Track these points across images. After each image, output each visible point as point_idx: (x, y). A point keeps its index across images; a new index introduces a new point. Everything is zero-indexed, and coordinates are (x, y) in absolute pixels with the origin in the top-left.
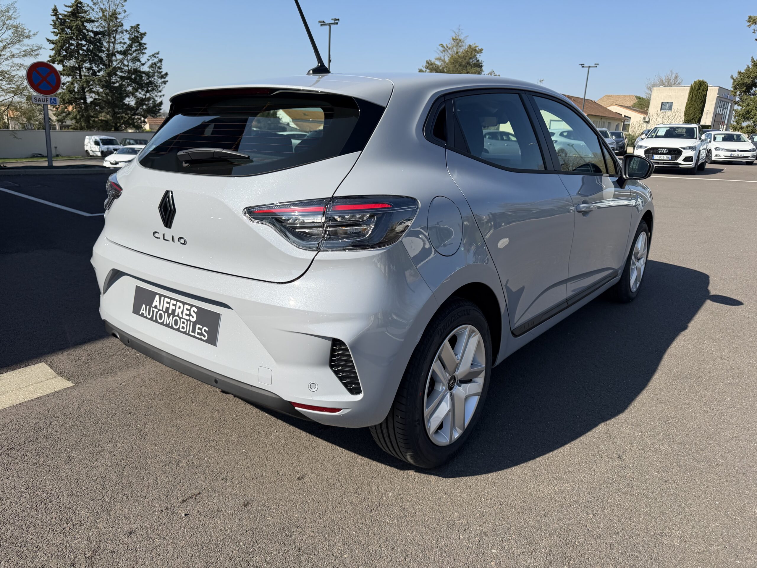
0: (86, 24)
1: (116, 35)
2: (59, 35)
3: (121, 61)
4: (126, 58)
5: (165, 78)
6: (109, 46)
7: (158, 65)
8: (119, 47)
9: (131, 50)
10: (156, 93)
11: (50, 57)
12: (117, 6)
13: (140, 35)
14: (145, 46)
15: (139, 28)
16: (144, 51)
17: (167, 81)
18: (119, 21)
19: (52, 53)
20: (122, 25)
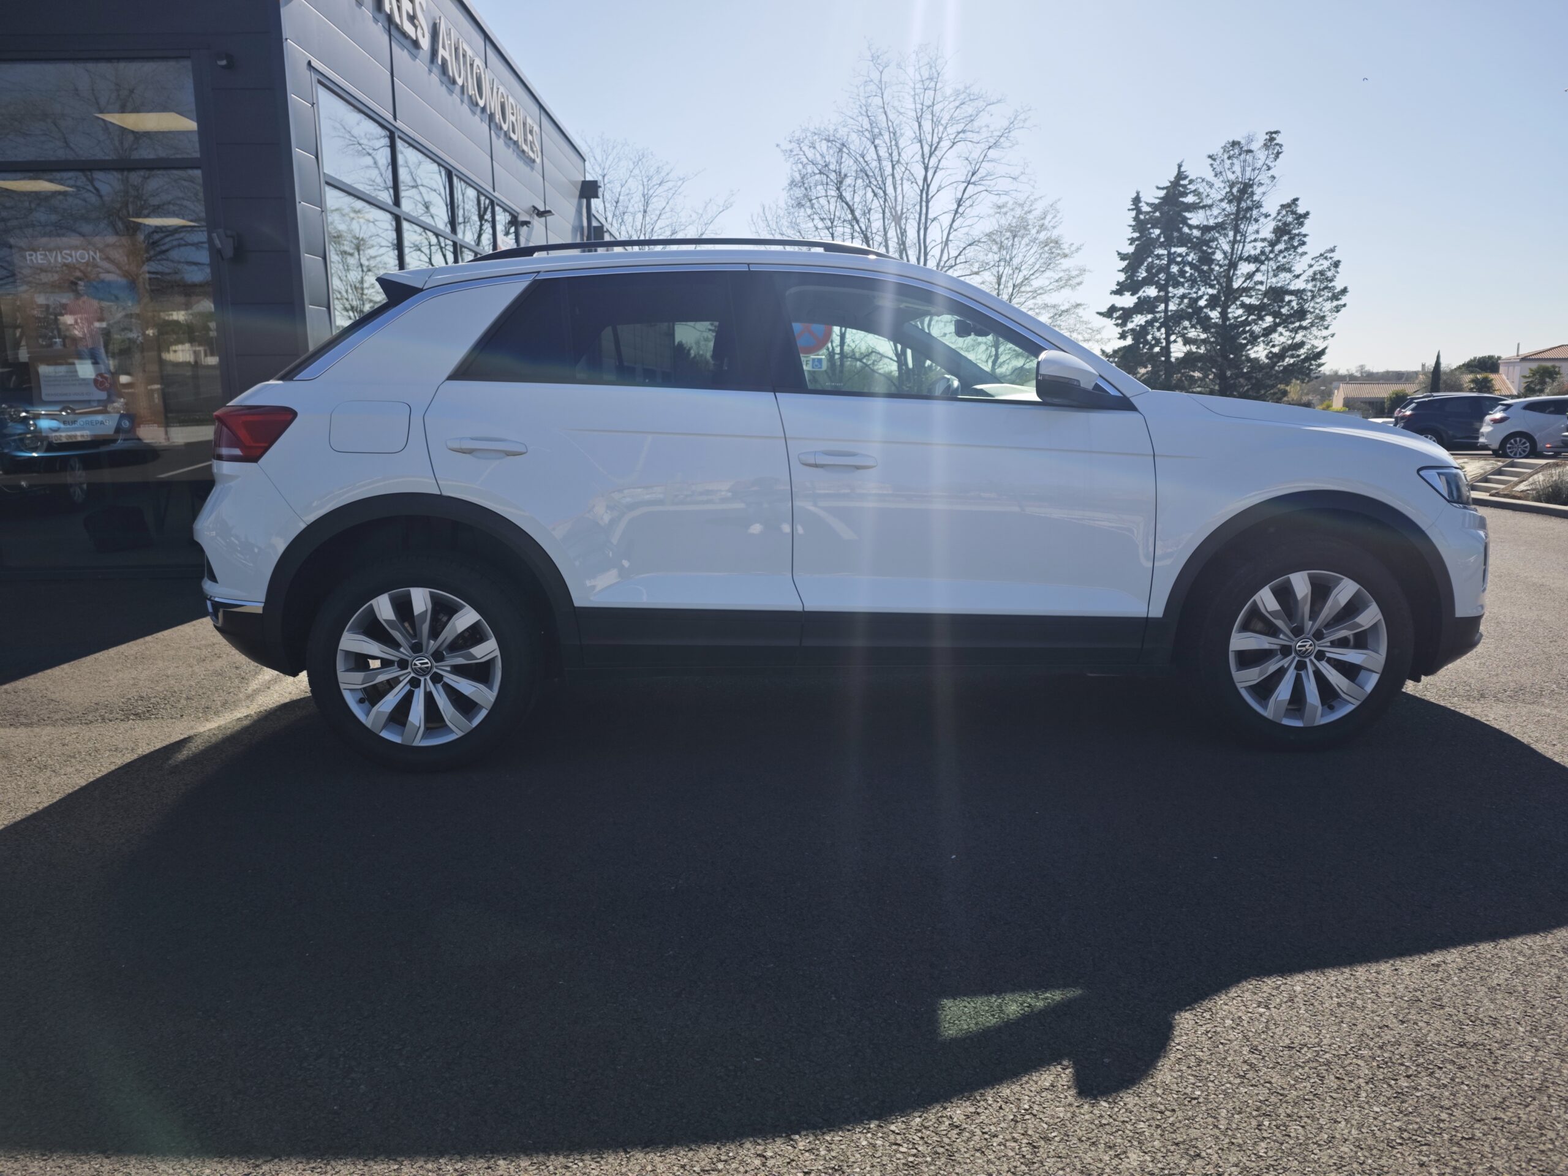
0: (1187, 215)
1: (1248, 226)
2: (1137, 243)
3: (1250, 276)
4: (1263, 268)
5: (1337, 300)
6: (1233, 249)
7: (1329, 274)
8: (1250, 250)
9: (1272, 251)
10: (1319, 334)
11: (1118, 284)
12: (1257, 172)
13: (1297, 219)
14: (1305, 239)
15: (1296, 205)
16: (1300, 250)
17: (1344, 305)
18: (1256, 198)
19: (1122, 277)
20: (1258, 205)
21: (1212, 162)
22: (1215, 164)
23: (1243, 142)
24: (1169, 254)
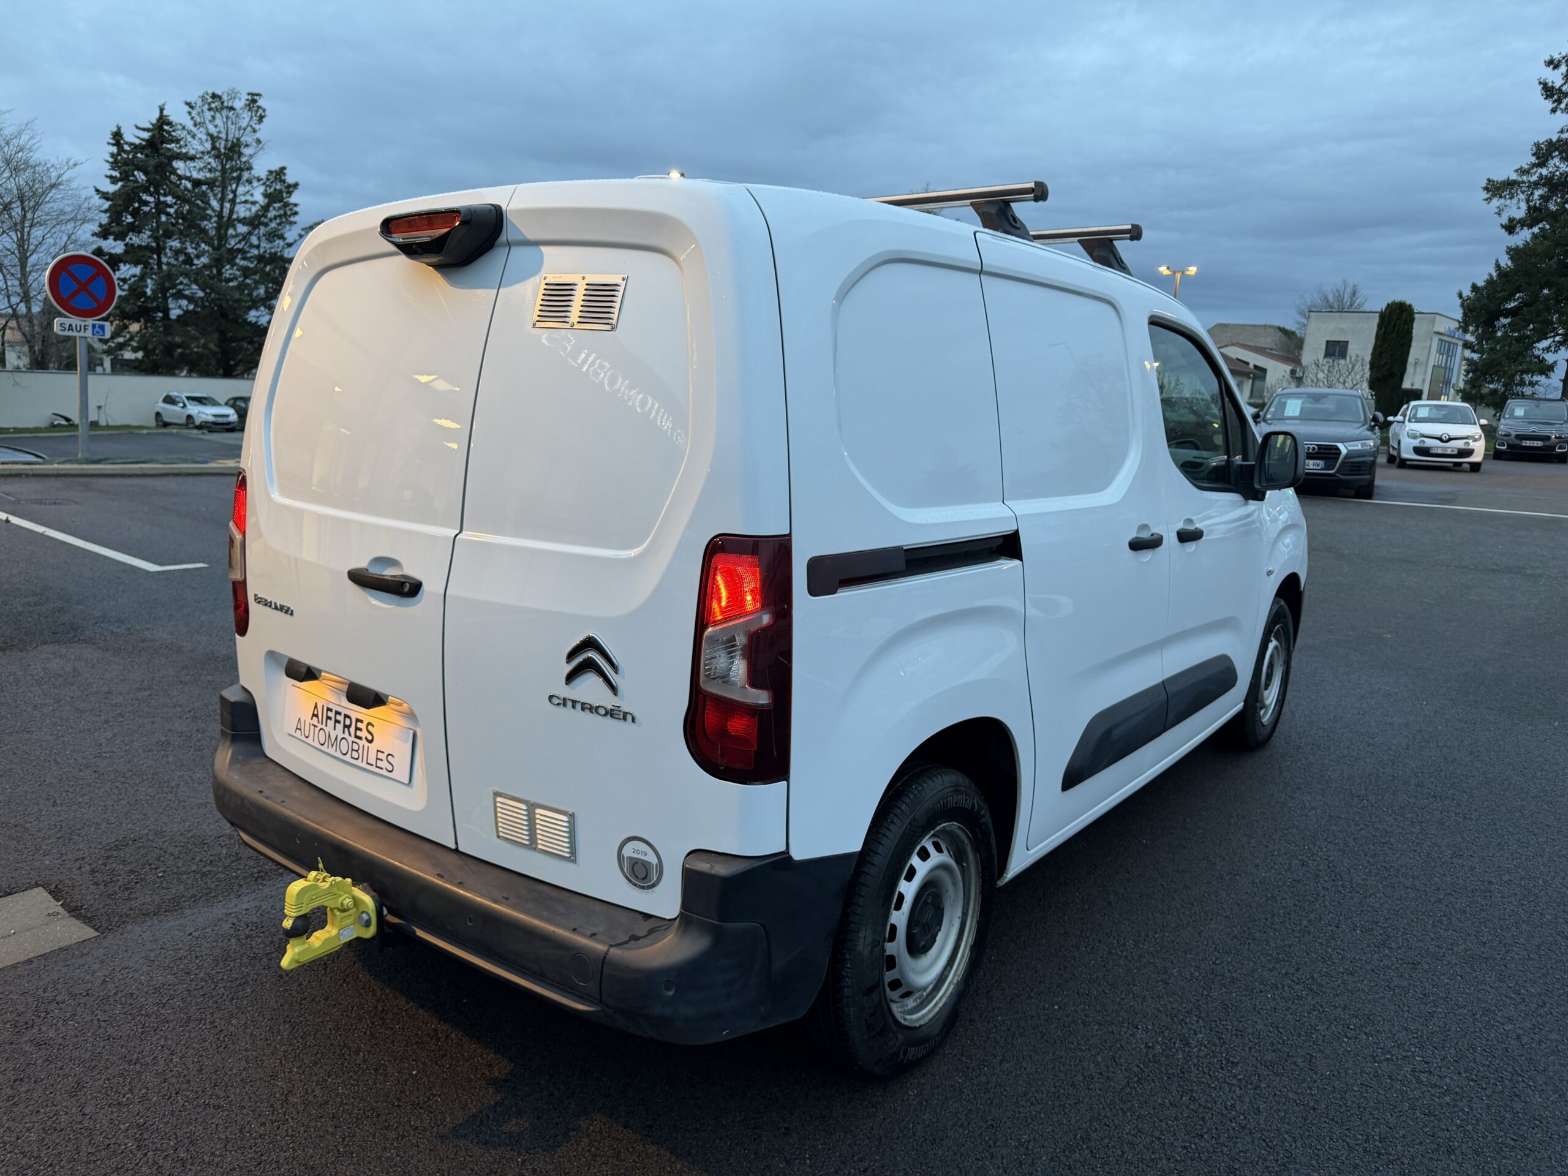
0: (175, 163)
1: (237, 186)
2: (120, 184)
3: (245, 238)
4: (256, 232)
6: (222, 207)
8: (242, 211)
9: (266, 217)
11: (101, 225)
12: (242, 132)
13: (286, 187)
14: (296, 209)
15: (284, 174)
16: (292, 219)
18: (244, 159)
19: (104, 219)
20: (250, 168)
21: (190, 110)
22: (194, 113)
23: (225, 98)
24: (158, 203)
